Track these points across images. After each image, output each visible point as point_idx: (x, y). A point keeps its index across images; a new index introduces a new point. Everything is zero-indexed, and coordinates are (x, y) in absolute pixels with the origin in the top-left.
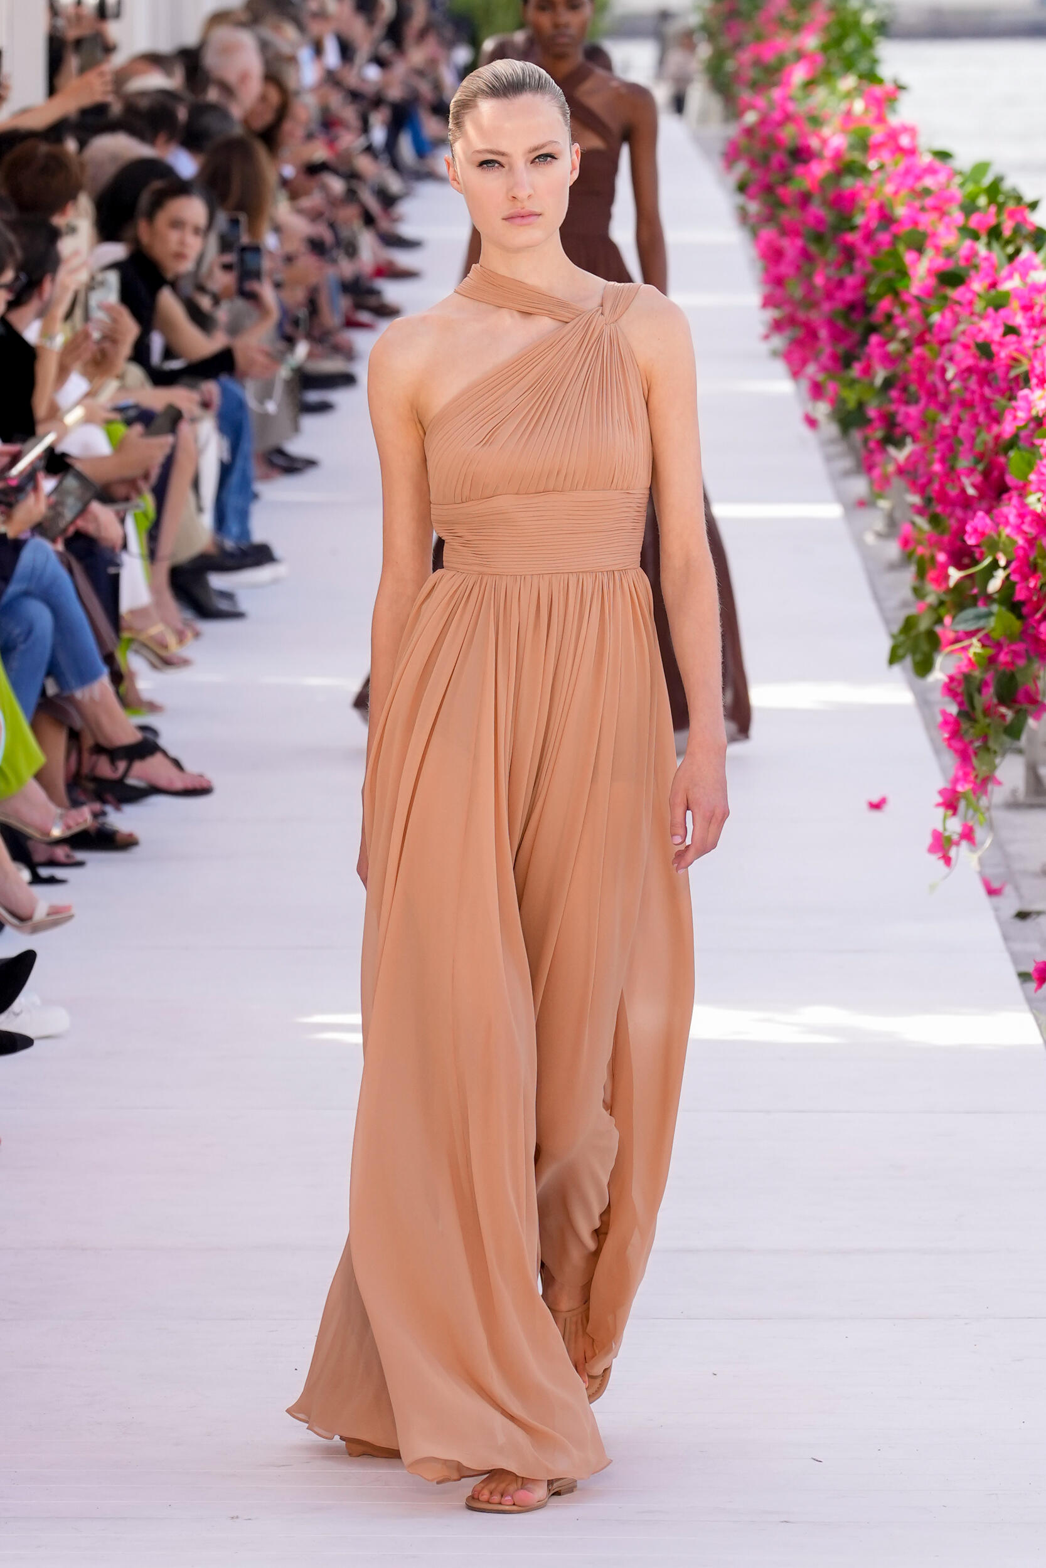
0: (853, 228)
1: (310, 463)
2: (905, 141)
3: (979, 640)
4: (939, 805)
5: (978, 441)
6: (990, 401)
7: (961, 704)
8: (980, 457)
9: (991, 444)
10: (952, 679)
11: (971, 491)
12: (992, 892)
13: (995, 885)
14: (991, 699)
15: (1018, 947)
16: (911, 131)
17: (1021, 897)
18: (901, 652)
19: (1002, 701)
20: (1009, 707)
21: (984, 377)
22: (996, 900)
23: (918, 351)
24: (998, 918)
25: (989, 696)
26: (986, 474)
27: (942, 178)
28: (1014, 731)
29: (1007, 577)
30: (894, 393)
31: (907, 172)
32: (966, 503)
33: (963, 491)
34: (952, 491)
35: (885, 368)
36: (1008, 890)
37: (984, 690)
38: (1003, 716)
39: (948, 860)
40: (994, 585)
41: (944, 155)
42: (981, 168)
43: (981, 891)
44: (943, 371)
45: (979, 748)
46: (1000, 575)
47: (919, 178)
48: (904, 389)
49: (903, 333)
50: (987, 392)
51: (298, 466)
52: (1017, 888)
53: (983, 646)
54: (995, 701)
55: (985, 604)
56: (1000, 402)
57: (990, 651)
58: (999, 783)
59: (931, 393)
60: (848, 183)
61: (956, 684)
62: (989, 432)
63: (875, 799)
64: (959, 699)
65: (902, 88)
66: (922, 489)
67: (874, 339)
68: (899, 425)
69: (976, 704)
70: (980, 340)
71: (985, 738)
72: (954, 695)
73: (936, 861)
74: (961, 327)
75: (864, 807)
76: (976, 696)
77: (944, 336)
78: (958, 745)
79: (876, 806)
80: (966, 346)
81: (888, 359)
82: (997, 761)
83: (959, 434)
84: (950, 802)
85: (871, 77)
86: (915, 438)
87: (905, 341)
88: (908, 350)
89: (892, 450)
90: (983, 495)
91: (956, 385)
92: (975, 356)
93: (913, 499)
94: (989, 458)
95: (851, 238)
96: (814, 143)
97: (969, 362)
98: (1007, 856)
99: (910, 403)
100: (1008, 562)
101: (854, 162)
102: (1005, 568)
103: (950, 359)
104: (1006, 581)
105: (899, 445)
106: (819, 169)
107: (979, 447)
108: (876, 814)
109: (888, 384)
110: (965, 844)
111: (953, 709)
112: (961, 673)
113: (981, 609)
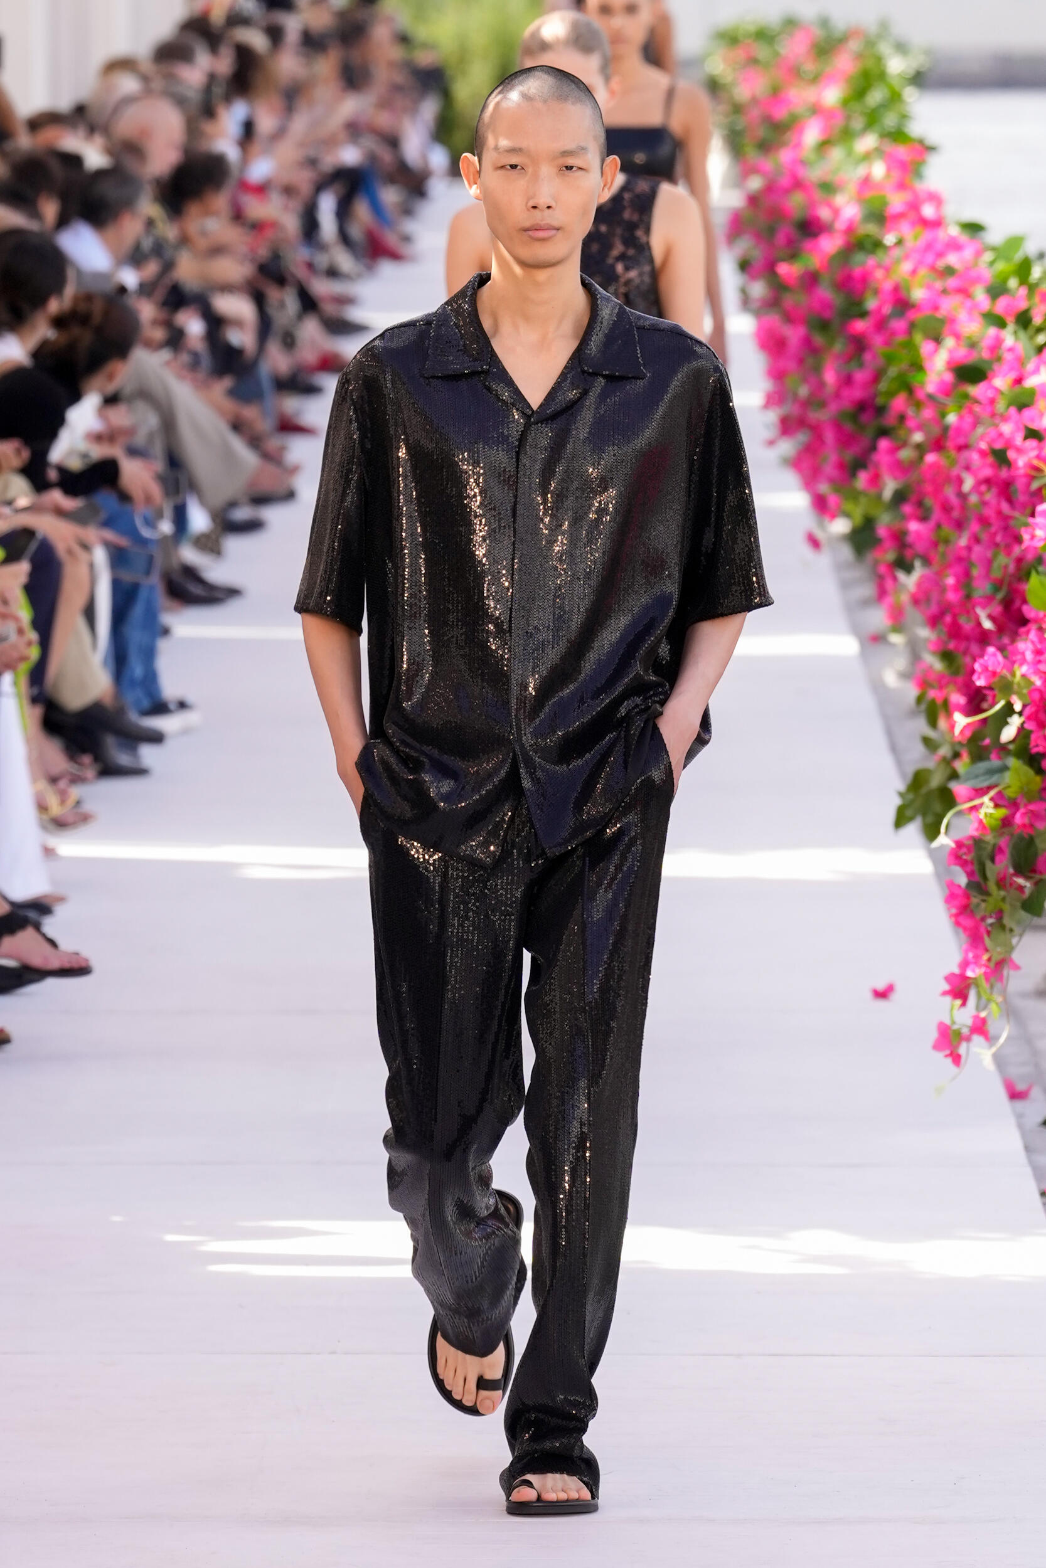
0: (863, 314)
1: (232, 592)
2: (928, 211)
3: (992, 799)
4: (945, 993)
5: (995, 565)
6: (1010, 517)
7: (970, 874)
8: (998, 584)
9: (1012, 568)
10: (959, 844)
11: (987, 625)
12: (1015, 1095)
13: (1020, 1087)
14: (1006, 868)
15: (1044, 1160)
16: (935, 199)
18: (909, 813)
19: (1019, 872)
20: (1027, 878)
21: (1005, 489)
22: (1019, 1105)
23: (931, 458)
24: (1021, 1127)
25: (1004, 865)
26: (1007, 604)
27: (968, 253)
28: (1034, 906)
29: (1023, 724)
30: (907, 509)
31: (929, 247)
32: (984, 638)
33: (979, 624)
34: (966, 623)
35: (895, 478)
36: (1036, 1093)
37: (997, 859)
38: (1021, 889)
39: (956, 1059)
40: (1008, 733)
41: (974, 228)
42: (1015, 242)
43: (1002, 1094)
44: (960, 481)
45: (991, 925)
46: (1015, 722)
47: (940, 255)
48: (919, 504)
49: (918, 437)
50: (1005, 507)
51: (219, 595)
53: (996, 806)
54: (1011, 870)
55: (999, 758)
56: (1019, 517)
57: (1002, 812)
58: (1017, 967)
59: (946, 508)
60: (861, 262)
61: (964, 850)
62: (1008, 553)
63: (881, 986)
64: (969, 868)
65: (931, 149)
66: (933, 621)
67: (883, 444)
68: (910, 546)
69: (989, 874)
70: (998, 446)
71: (1000, 914)
72: (963, 864)
73: (941, 1060)
74: (980, 430)
75: (869, 995)
76: (989, 864)
77: (961, 441)
78: (968, 922)
79: (882, 994)
80: (983, 454)
81: (900, 468)
82: (1014, 941)
83: (974, 556)
84: (957, 990)
85: (898, 135)
86: (927, 561)
87: (918, 446)
88: (921, 457)
89: (901, 576)
90: (1001, 629)
91: (974, 499)
92: (992, 466)
93: (925, 633)
94: (1010, 585)
95: (861, 325)
96: (824, 214)
97: (987, 472)
98: (1035, 1053)
99: (923, 519)
100: (1024, 706)
101: (868, 236)
102: (1020, 714)
103: (968, 468)
104: (1021, 729)
105: (908, 569)
106: (830, 245)
107: (996, 573)
108: (881, 1004)
109: (899, 498)
110: (977, 1039)
111: (962, 880)
112: (971, 838)
113: (995, 763)
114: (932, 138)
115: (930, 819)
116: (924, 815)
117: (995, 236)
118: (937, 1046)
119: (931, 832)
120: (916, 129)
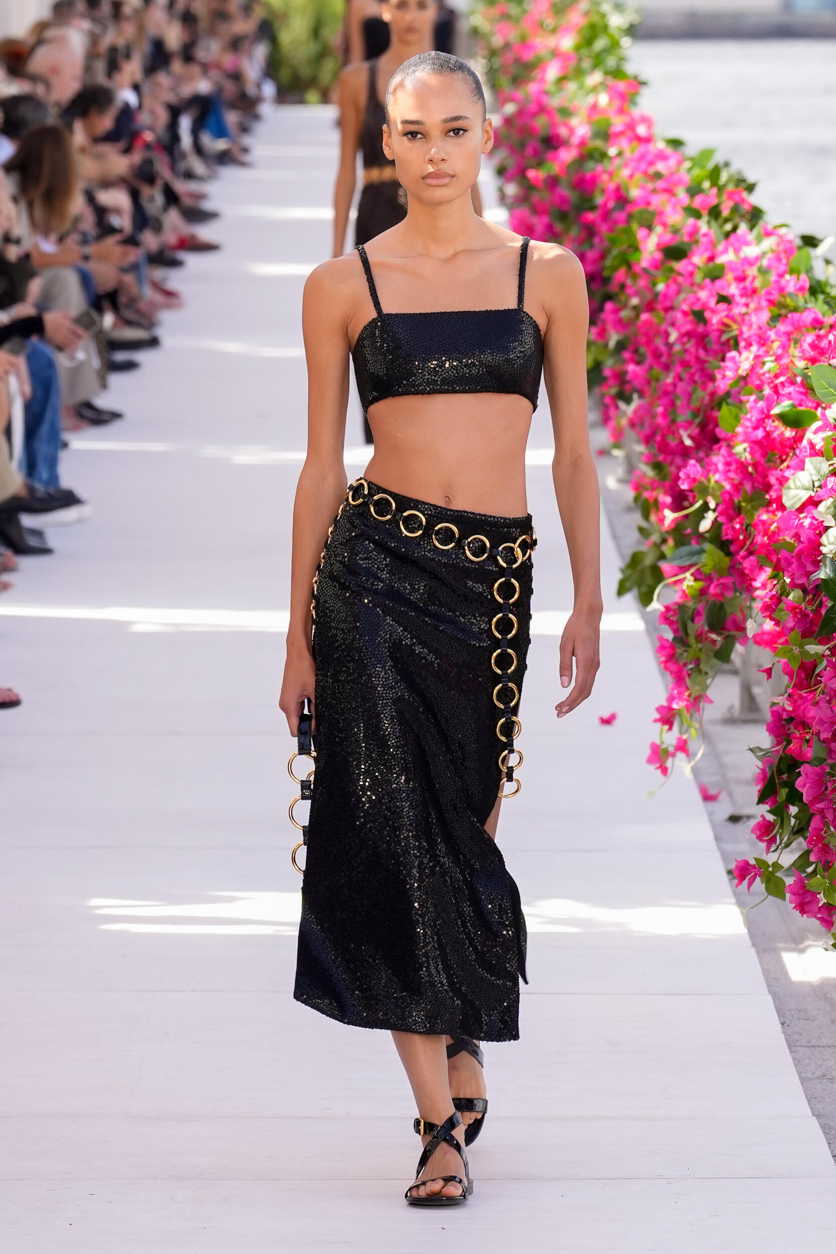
0: (593, 208)
1: (116, 416)
2: (641, 130)
3: (692, 575)
4: (656, 721)
5: (694, 397)
6: (706, 362)
7: (676, 631)
8: (697, 412)
9: (707, 400)
10: (668, 609)
11: (688, 442)
12: (707, 797)
13: (712, 792)
14: (703, 626)
15: (729, 847)
16: (646, 120)
17: (733, 802)
18: (628, 584)
19: (712, 629)
20: (719, 634)
21: (701, 339)
22: (711, 805)
23: (645, 317)
24: (712, 822)
25: (701, 624)
26: (703, 426)
27: (672, 162)
28: (723, 655)
29: (716, 519)
30: (626, 355)
31: (642, 157)
32: (686, 453)
33: (682, 442)
34: (672, 441)
35: (618, 332)
36: (723, 797)
37: (696, 619)
38: (714, 642)
39: (664, 770)
40: (705, 525)
41: (676, 143)
42: (707, 153)
43: (697, 797)
44: (667, 335)
45: (691, 669)
46: (710, 516)
47: (651, 163)
48: (636, 351)
49: (635, 301)
50: (702, 353)
51: (105, 417)
52: (730, 795)
53: (696, 580)
54: (706, 628)
55: (698, 543)
56: (713, 362)
57: (700, 584)
58: (711, 701)
59: (657, 355)
60: (590, 167)
61: (671, 613)
62: (704, 389)
63: (606, 715)
64: (675, 627)
65: (644, 83)
66: (647, 440)
67: (609, 306)
68: (629, 382)
69: (689, 631)
70: (697, 308)
71: (697, 661)
72: (670, 623)
73: (653, 771)
74: (682, 296)
75: (597, 722)
76: (689, 623)
77: (668, 304)
78: (674, 668)
79: (607, 721)
80: (685, 314)
81: (621, 324)
82: (708, 681)
83: (679, 391)
84: (666, 718)
85: (617, 73)
86: (642, 394)
87: (635, 308)
88: (638, 316)
89: (622, 405)
90: (698, 445)
91: (678, 347)
92: (692, 322)
93: (640, 448)
94: (705, 412)
95: (592, 216)
96: (563, 132)
97: (688, 327)
98: (722, 766)
99: (638, 363)
100: (717, 505)
101: (596, 149)
102: (714, 510)
103: (673, 324)
104: (715, 522)
105: (628, 401)
106: (567, 156)
107: (695, 403)
108: (606, 728)
109: (621, 346)
110: (680, 755)
111: (669, 635)
112: (676, 603)
113: (695, 547)
114: (643, 77)
115: (644, 589)
116: (639, 586)
117: (691, 150)
118: (650, 761)
119: (646, 599)
120: (631, 68)
